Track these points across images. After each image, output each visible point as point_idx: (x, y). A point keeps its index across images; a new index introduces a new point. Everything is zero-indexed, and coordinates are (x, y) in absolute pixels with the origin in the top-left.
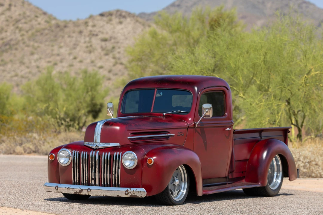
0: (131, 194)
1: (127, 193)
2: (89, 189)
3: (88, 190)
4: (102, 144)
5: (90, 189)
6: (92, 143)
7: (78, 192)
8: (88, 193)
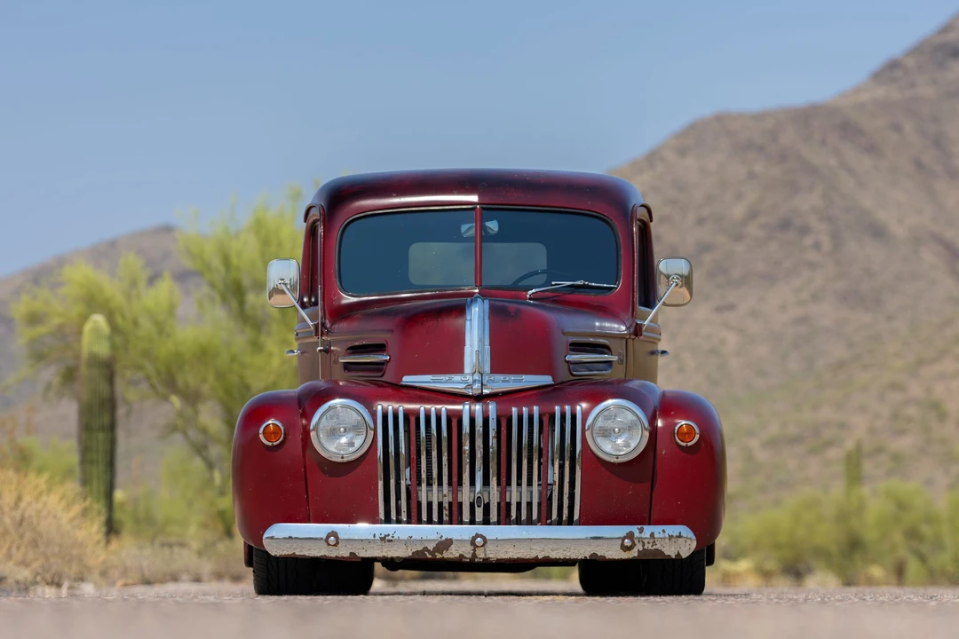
0: (644, 545)
1: (628, 542)
2: (477, 536)
3: (474, 539)
4: (500, 377)
5: (481, 536)
6: (457, 378)
7: (431, 548)
8: (474, 550)
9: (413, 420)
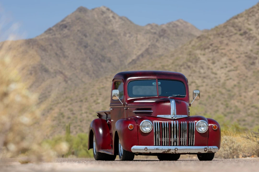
0: (209, 150)
1: (205, 150)
5: (176, 148)
6: (169, 115)
8: (175, 151)
9: (161, 124)
